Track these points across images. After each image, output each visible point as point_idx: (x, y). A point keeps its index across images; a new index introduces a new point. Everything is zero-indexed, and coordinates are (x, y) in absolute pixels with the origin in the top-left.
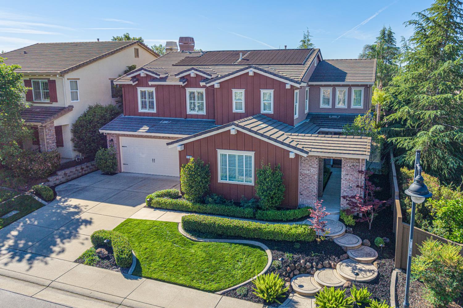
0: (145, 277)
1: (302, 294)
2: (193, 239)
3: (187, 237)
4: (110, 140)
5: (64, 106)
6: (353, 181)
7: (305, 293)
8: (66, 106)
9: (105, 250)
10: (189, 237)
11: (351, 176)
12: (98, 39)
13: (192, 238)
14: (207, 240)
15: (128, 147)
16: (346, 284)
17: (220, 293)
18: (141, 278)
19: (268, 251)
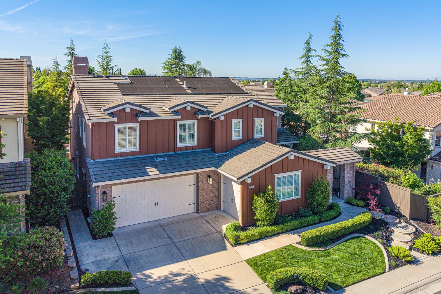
0: (345, 287)
2: (322, 249)
4: (102, 192)
5: (16, 161)
6: (350, 178)
7: (408, 249)
13: (320, 250)
14: (331, 246)
15: (121, 196)
16: (413, 236)
17: (388, 270)
18: (345, 289)
19: (367, 237)
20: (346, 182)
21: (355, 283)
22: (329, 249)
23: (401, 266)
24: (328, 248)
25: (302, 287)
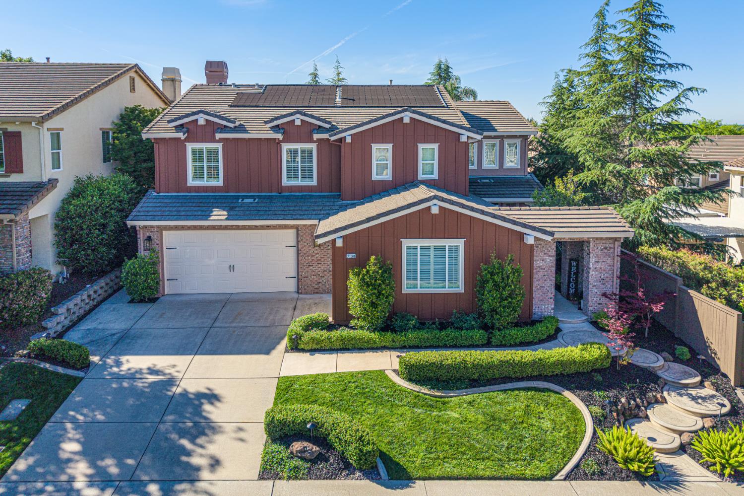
0: (419, 479)
1: (664, 451)
2: (436, 394)
3: (423, 393)
4: (146, 237)
5: (39, 180)
6: (605, 270)
7: (669, 449)
8: (45, 180)
9: (311, 445)
10: (427, 391)
11: (603, 263)
12: (48, 59)
13: (432, 393)
14: (461, 393)
15: (178, 248)
16: (708, 423)
17: (563, 478)
18: (414, 483)
19: (567, 394)
20: (592, 280)
21: (450, 478)
22: (451, 397)
23: (610, 479)
24: (452, 394)
25: (318, 449)
